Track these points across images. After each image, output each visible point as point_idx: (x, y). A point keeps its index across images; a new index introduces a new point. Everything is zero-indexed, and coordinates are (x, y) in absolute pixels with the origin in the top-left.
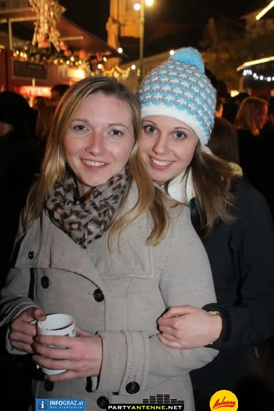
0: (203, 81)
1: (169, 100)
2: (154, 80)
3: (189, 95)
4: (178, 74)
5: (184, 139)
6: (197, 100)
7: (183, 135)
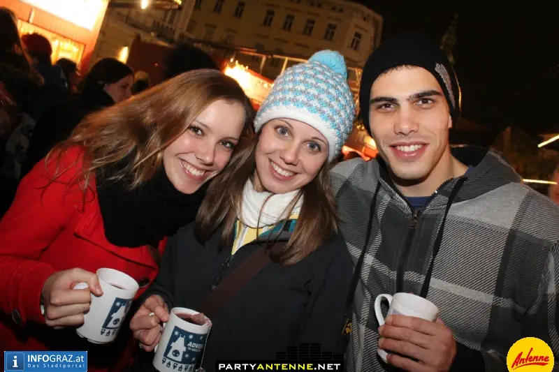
0: (343, 86)
1: (301, 100)
2: (288, 79)
3: (324, 97)
4: (315, 74)
5: (317, 152)
6: (334, 103)
7: (317, 147)
